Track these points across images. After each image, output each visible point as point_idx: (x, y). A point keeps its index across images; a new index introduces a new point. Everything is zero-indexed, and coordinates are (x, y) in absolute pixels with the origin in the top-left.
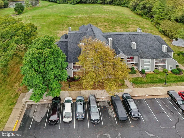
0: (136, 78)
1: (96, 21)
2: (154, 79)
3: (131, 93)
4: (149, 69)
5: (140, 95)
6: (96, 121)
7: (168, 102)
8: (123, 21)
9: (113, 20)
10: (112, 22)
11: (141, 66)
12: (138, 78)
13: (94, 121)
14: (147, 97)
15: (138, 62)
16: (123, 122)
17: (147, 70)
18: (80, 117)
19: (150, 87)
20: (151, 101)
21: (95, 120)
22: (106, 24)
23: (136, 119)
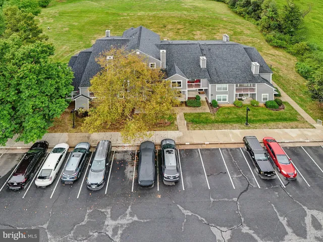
0: (199, 114)
1: (164, 22)
2: (230, 117)
3: (179, 138)
4: (225, 100)
5: (195, 142)
6: (94, 187)
7: (241, 156)
8: (210, 23)
9: (193, 21)
10: (191, 24)
11: (212, 95)
12: (201, 113)
13: (90, 186)
14: (205, 147)
15: (207, 88)
16: (144, 189)
17: (222, 101)
18: (68, 179)
19: (218, 129)
20: (211, 153)
21: (92, 184)
22: (179, 27)
23: (170, 184)
